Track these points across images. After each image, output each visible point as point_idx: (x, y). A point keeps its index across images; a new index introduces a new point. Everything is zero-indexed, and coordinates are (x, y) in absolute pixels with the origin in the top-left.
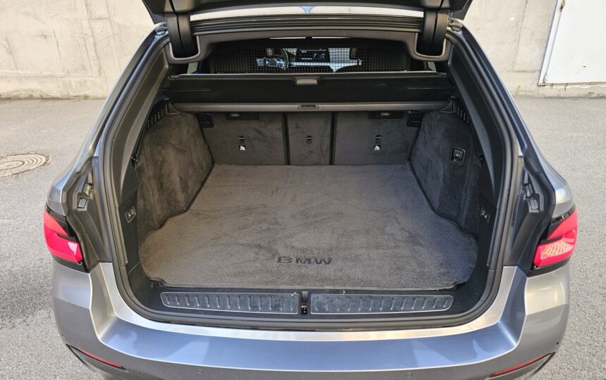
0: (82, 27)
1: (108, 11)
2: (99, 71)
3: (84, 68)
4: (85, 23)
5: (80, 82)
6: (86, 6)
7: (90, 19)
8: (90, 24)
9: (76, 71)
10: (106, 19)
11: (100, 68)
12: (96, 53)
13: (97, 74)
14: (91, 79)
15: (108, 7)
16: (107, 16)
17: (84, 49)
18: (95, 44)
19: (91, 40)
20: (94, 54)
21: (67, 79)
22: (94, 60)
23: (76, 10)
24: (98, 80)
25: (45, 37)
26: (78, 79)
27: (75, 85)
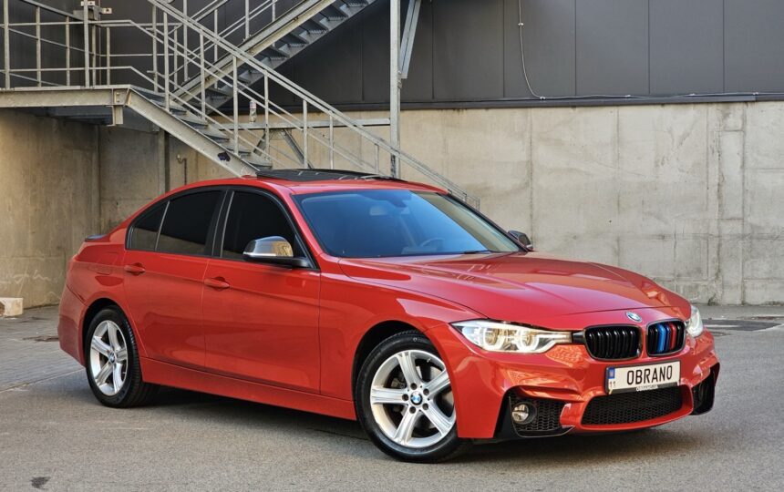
0: (709, 226)
1: (743, 211)
2: (717, 275)
3: (699, 271)
4: (714, 225)
5: (689, 286)
6: (720, 206)
7: (721, 220)
8: (719, 224)
9: (689, 274)
10: (739, 219)
11: (719, 271)
12: (718, 255)
13: (713, 278)
14: (706, 283)
15: (743, 207)
16: (741, 216)
17: (706, 250)
18: (719, 245)
19: (716, 242)
20: (715, 256)
21: (675, 283)
22: (713, 262)
23: (707, 209)
24: (714, 285)
25: (663, 237)
26: (688, 284)
27: (684, 289)
